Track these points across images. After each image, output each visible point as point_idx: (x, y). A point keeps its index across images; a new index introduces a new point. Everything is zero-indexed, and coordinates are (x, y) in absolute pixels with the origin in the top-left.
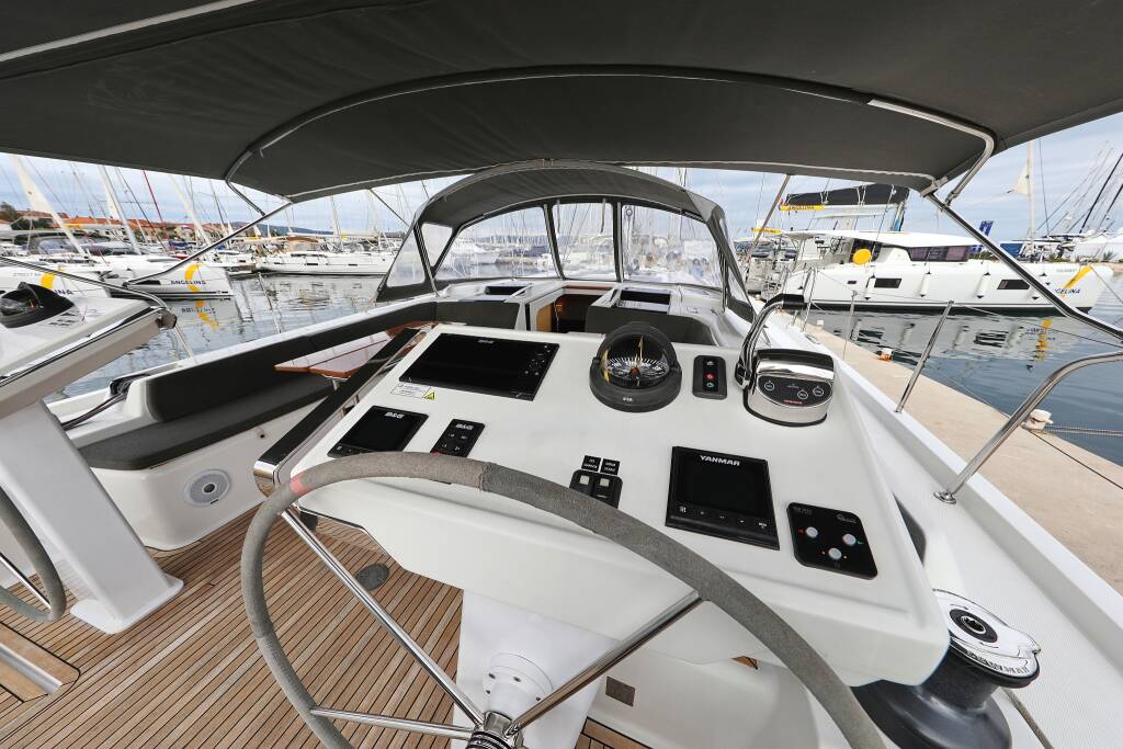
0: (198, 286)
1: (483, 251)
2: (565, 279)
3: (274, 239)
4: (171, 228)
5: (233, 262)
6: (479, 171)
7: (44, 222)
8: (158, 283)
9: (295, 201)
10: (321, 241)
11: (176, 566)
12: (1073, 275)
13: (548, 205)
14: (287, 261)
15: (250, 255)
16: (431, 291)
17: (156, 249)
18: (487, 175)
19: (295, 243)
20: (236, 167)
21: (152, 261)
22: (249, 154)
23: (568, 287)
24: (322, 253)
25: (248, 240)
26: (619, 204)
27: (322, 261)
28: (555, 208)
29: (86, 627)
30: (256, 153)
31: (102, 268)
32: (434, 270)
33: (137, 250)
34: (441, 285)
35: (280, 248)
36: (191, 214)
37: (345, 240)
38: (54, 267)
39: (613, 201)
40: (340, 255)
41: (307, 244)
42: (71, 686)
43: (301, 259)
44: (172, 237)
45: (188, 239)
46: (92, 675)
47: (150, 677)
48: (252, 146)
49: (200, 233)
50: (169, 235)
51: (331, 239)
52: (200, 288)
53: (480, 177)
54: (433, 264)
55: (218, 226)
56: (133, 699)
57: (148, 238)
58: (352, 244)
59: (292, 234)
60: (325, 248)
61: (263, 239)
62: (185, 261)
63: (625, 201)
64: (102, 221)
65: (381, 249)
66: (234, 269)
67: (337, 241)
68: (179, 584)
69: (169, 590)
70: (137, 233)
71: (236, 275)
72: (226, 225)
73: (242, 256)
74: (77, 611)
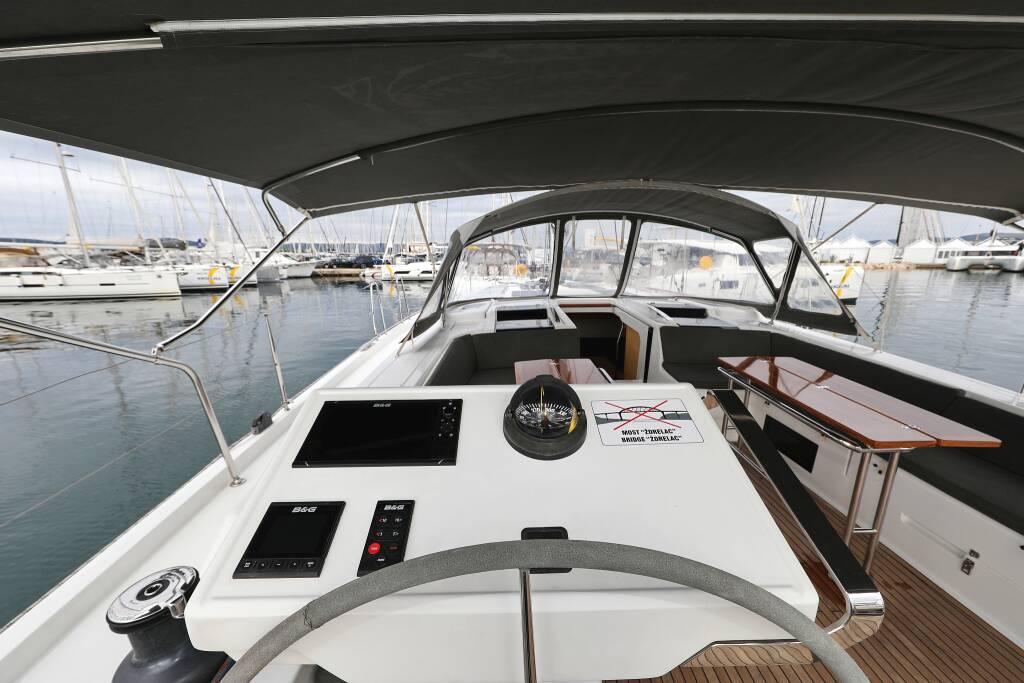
12: (844, 273)
65: (149, 261)
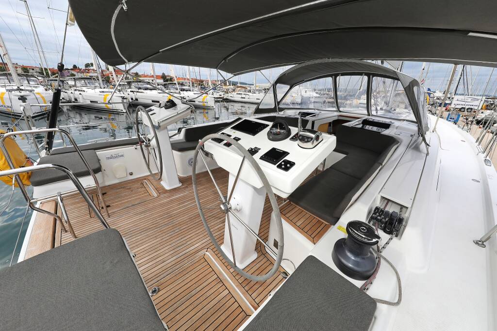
0: (205, 104)
1: (318, 95)
2: (340, 112)
3: (232, 87)
4: (202, 81)
5: (217, 95)
6: (300, 63)
7: (171, 79)
8: (194, 101)
9: (235, 75)
10: (249, 88)
11: (181, 180)
13: (335, 76)
14: (235, 96)
15: (223, 93)
16: (276, 111)
17: (197, 89)
18: (303, 65)
19: (239, 89)
20: (220, 65)
21: (195, 94)
22: (224, 61)
23: (340, 116)
24: (248, 93)
25: (224, 87)
26: (371, 76)
27: (247, 96)
28: (338, 78)
29: (163, 187)
30: (226, 61)
31: (182, 95)
32: (279, 103)
33: (191, 90)
34: (281, 110)
35: (234, 90)
36: (208, 77)
37: (257, 88)
38: (172, 94)
39: (368, 75)
40: (254, 94)
41: (244, 89)
42: (158, 196)
43: (240, 96)
44: (202, 85)
45: (206, 86)
46: (162, 196)
47: (171, 200)
48: (225, 59)
49: (210, 84)
50: (201, 84)
51: (253, 87)
52: (206, 104)
53: (301, 66)
54: (279, 100)
55: (216, 81)
56: (168, 203)
57: (196, 85)
58: (260, 90)
59: (239, 85)
60: (250, 91)
61: (229, 87)
62: (203, 93)
63: (374, 75)
64: (185, 79)
66: (217, 98)
67: (254, 88)
68: (181, 184)
69: (179, 185)
70: (193, 83)
71: (217, 101)
72: (218, 81)
73: (221, 93)
74: (162, 183)
